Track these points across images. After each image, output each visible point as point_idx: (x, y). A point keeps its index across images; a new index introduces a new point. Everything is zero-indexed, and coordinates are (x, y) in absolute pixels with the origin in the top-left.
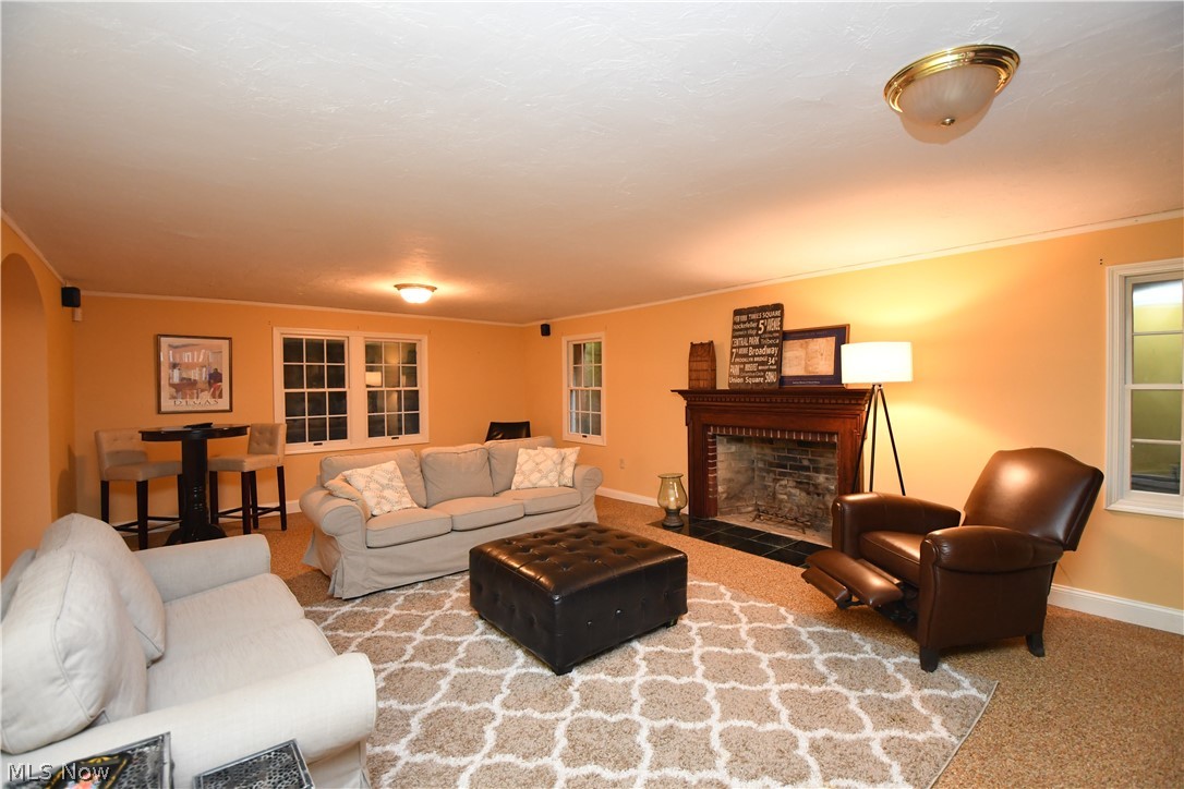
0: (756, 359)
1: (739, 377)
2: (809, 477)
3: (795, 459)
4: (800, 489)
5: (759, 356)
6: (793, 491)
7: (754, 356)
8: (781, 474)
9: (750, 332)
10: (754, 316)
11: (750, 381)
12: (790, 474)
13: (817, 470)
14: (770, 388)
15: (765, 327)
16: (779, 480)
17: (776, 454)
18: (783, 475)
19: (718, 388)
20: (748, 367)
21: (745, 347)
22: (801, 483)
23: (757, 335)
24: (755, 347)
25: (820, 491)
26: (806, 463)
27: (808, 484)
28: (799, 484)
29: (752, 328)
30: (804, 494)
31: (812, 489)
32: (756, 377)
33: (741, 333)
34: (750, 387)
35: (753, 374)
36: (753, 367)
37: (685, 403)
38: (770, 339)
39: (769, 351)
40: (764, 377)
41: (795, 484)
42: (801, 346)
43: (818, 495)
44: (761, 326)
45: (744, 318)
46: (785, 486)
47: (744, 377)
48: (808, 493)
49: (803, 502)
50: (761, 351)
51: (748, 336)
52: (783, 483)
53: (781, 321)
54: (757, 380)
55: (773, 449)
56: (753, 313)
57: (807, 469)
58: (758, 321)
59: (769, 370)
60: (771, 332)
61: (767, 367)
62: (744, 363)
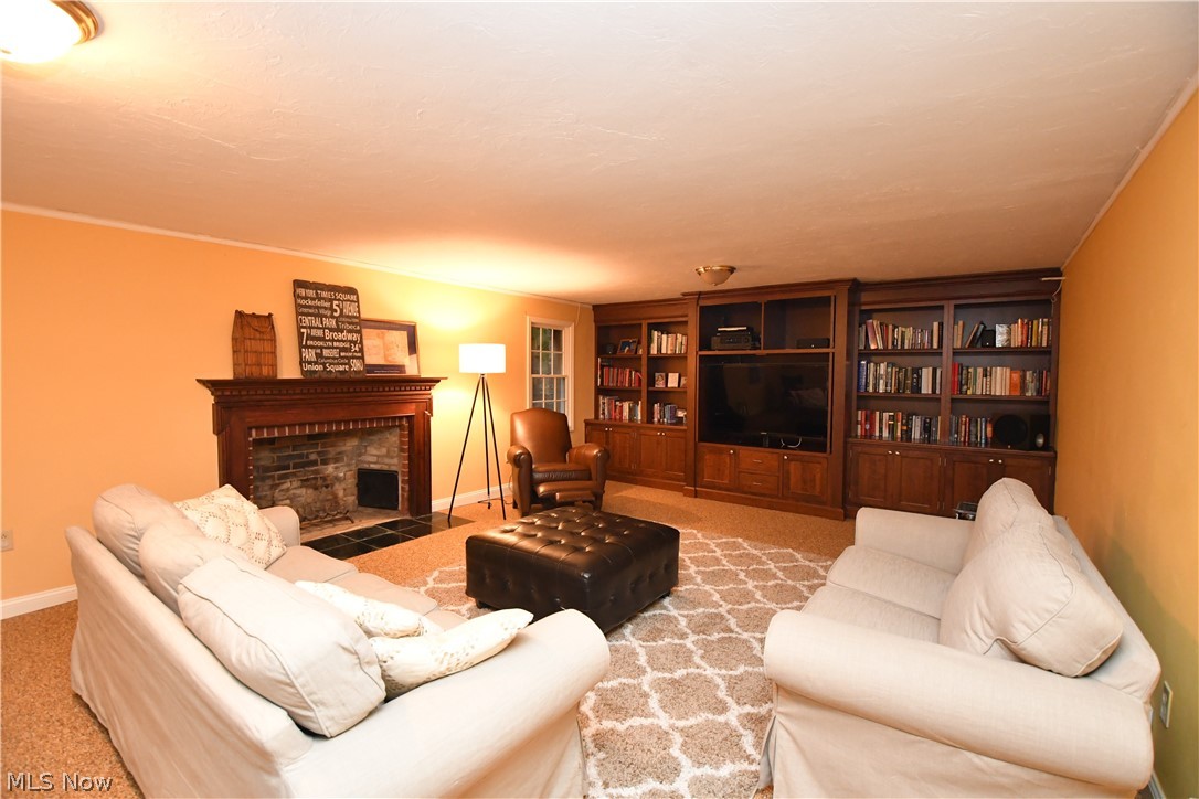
0: (335, 344)
1: (316, 363)
2: (317, 472)
3: (301, 456)
4: (307, 487)
5: (338, 341)
6: (298, 492)
7: (333, 340)
8: (281, 477)
9: (322, 311)
10: (324, 294)
11: (333, 368)
12: (294, 474)
13: (325, 462)
14: (358, 376)
15: (342, 310)
16: (279, 485)
17: (275, 456)
18: (285, 477)
19: (279, 377)
20: (326, 352)
21: (318, 328)
22: (305, 480)
23: (332, 317)
24: (331, 330)
25: (329, 482)
26: (313, 457)
27: (316, 478)
28: (305, 483)
29: (326, 308)
30: (310, 491)
31: (320, 482)
32: (338, 364)
33: (311, 311)
34: (333, 376)
35: (335, 361)
36: (335, 353)
37: (211, 400)
38: (349, 324)
39: (350, 337)
40: (348, 364)
41: (299, 483)
42: (378, 336)
43: (327, 487)
44: (335, 307)
45: (311, 293)
46: (288, 490)
47: (324, 364)
48: (316, 488)
49: (309, 500)
50: (341, 336)
51: (322, 316)
52: (284, 486)
53: (358, 306)
54: (341, 368)
55: (273, 450)
56: (322, 290)
57: (314, 463)
58: (331, 301)
59: (354, 357)
60: (348, 316)
61: (350, 354)
62: (321, 348)
